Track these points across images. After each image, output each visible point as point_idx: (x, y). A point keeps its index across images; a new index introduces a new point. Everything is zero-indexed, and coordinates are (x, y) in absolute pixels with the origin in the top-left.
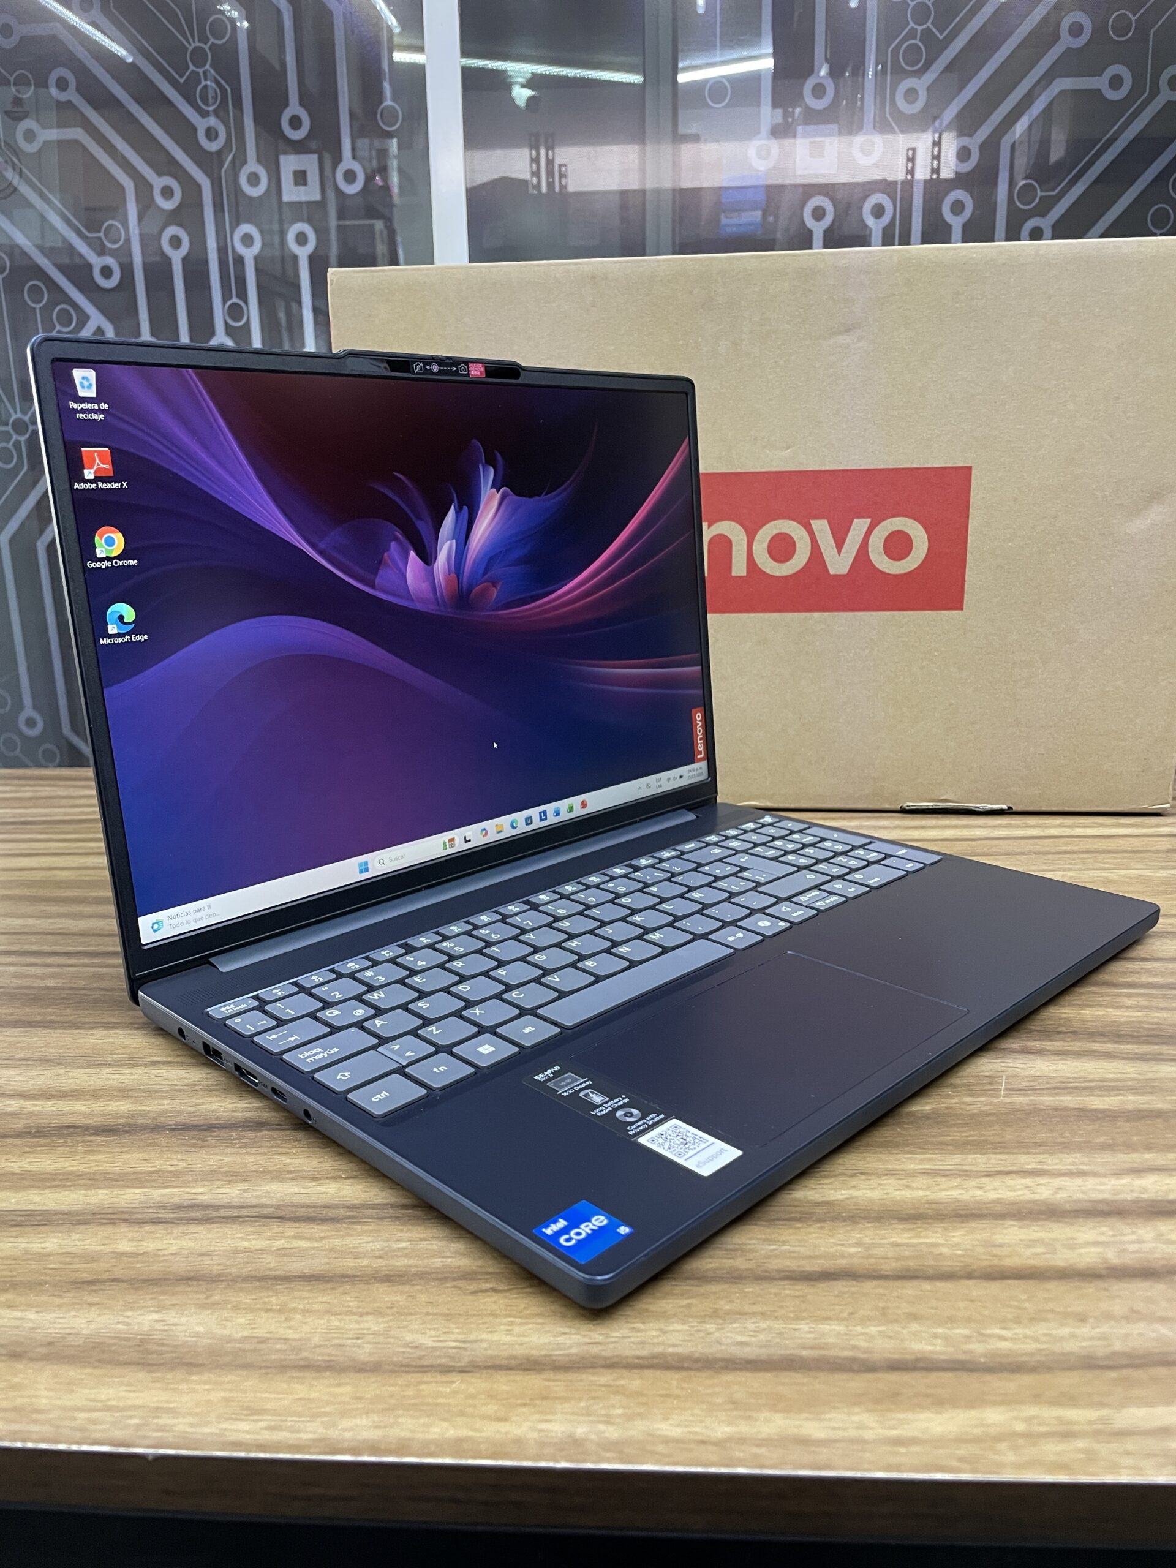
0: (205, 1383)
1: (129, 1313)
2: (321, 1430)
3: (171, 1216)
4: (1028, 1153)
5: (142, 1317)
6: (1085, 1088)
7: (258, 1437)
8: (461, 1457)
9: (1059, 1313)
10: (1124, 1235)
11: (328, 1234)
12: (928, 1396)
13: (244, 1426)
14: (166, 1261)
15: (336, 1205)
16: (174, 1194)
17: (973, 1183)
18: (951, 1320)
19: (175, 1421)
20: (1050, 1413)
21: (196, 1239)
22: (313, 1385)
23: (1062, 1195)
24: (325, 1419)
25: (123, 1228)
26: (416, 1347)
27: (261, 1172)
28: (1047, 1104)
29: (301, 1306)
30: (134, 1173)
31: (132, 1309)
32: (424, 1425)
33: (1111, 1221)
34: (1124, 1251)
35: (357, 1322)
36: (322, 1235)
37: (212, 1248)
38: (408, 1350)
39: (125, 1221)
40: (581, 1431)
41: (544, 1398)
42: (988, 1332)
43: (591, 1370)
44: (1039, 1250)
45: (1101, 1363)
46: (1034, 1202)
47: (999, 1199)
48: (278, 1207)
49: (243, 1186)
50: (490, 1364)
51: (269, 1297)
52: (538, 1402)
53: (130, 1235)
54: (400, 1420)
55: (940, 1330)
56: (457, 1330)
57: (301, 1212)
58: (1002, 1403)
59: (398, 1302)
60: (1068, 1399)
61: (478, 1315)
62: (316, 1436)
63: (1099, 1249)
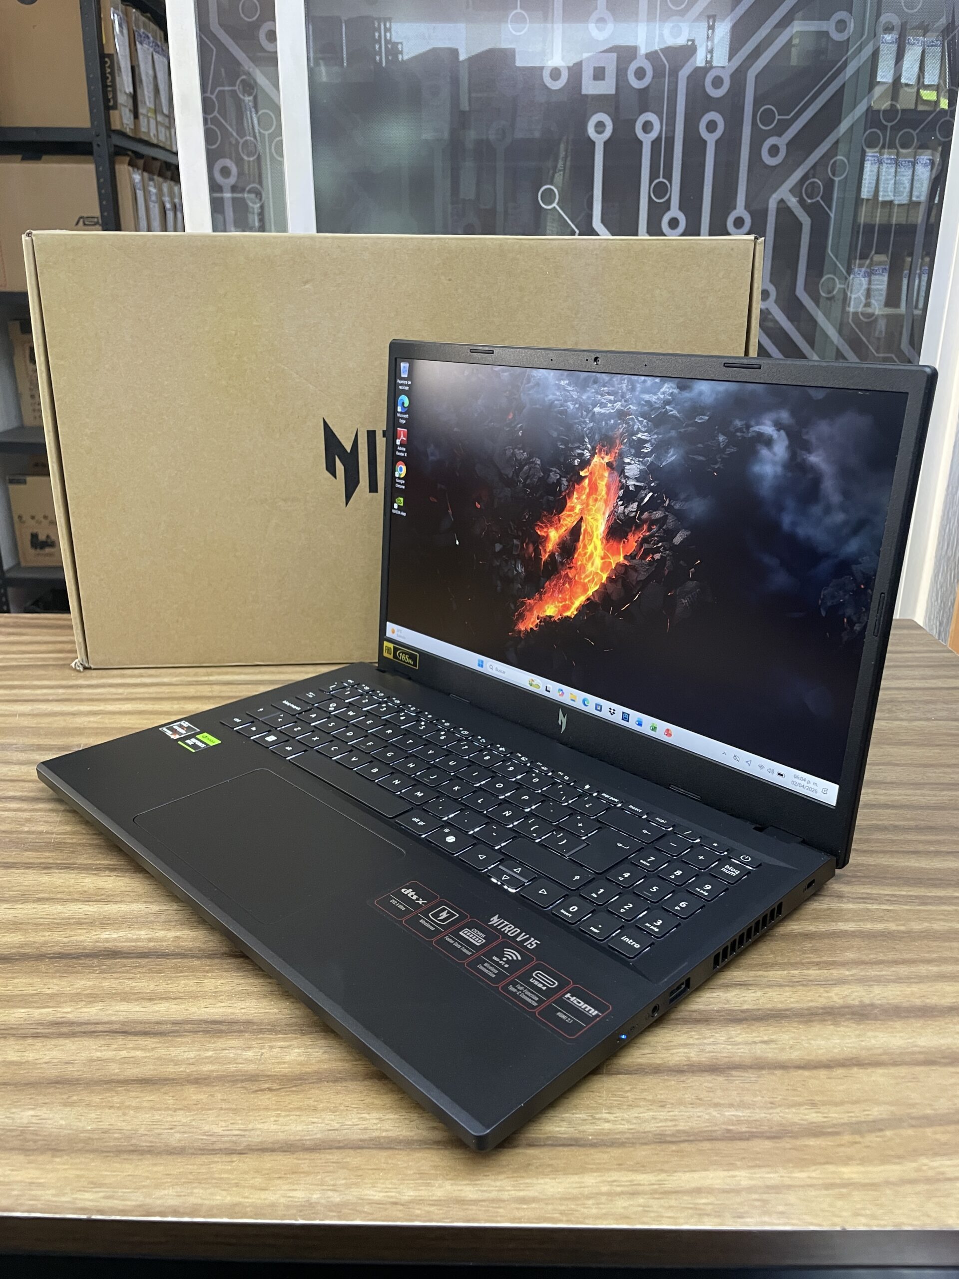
0: (64, 1164)
1: (14, 1110)
2: (141, 1199)
3: (47, 1031)
5: (23, 1113)
7: (98, 1204)
8: (233, 1218)
9: (649, 1101)
10: (705, 1038)
11: (159, 1046)
12: (549, 1165)
13: (87, 1196)
14: (41, 1068)
15: (165, 1021)
16: (48, 1013)
19: (43, 1192)
20: (625, 1177)
21: (63, 1050)
22: (137, 1165)
24: (144, 1190)
25: (11, 1041)
26: (210, 1135)
27: (113, 994)
29: (133, 1104)
30: (21, 995)
31: (15, 1107)
32: (212, 1194)
33: (698, 1028)
34: (703, 1051)
35: (172, 1116)
36: (153, 1046)
37: (73, 1058)
38: (205, 1137)
39: (13, 1035)
40: (315, 1196)
41: (293, 1173)
42: (598, 1116)
43: (329, 1151)
44: (646, 1052)
45: (668, 1139)
48: (123, 1023)
49: (100, 1006)
50: (260, 1147)
51: (112, 1097)
52: (288, 1176)
53: (17, 1047)
54: (195, 1191)
56: (240, 1122)
57: (139, 1028)
58: (597, 1170)
59: (202, 1099)
60: (641, 1167)
61: (256, 1110)
62: (138, 1203)
63: (686, 1050)
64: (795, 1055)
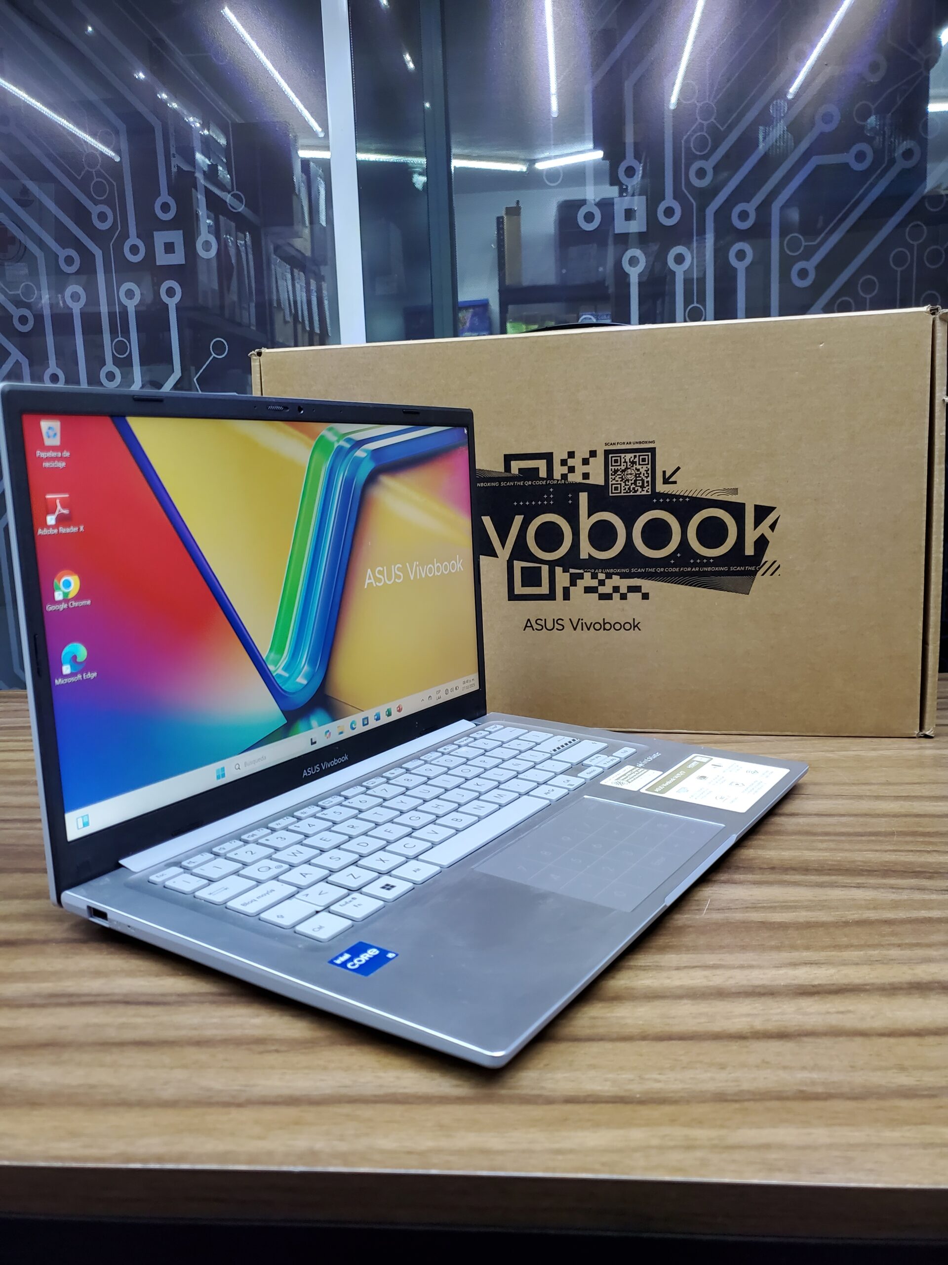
4: (713, 953)
6: (771, 907)
8: (225, 1164)
9: (706, 1063)
10: (771, 1009)
11: (159, 1013)
12: (589, 1120)
15: (170, 993)
17: (665, 974)
18: (622, 1068)
20: (678, 1133)
23: (731, 982)
26: (208, 1090)
27: (118, 971)
28: (737, 919)
32: (202, 1143)
33: (763, 999)
34: (768, 1020)
35: (167, 1073)
36: (155, 1014)
38: (202, 1092)
40: (319, 1146)
41: (297, 1124)
42: (647, 1076)
43: (337, 1105)
44: (703, 1020)
45: (729, 1098)
46: (707, 987)
47: (681, 985)
48: (126, 995)
49: (102, 981)
50: (261, 1101)
51: (105, 1057)
52: (291, 1126)
54: (184, 1140)
55: (610, 1076)
56: (242, 1078)
57: (143, 998)
58: (646, 1125)
59: (202, 1059)
60: (699, 1123)
63: (749, 1019)
64: (878, 1024)
